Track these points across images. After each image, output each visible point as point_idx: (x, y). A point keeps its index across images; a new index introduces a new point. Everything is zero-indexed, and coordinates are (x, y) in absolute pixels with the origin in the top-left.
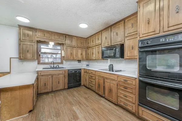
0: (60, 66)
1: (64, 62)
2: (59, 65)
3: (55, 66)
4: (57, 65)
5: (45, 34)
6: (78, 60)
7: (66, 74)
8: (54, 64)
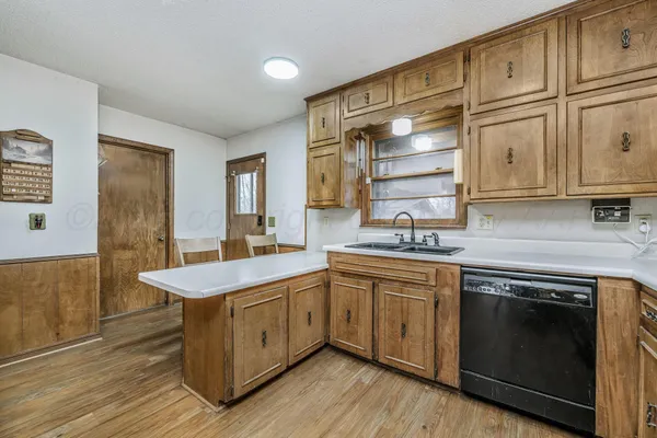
0: (447, 238)
1: (474, 215)
2: (438, 232)
3: (419, 236)
4: (429, 233)
5: (370, 92)
6: (595, 202)
7: (447, 292)
8: (413, 228)
